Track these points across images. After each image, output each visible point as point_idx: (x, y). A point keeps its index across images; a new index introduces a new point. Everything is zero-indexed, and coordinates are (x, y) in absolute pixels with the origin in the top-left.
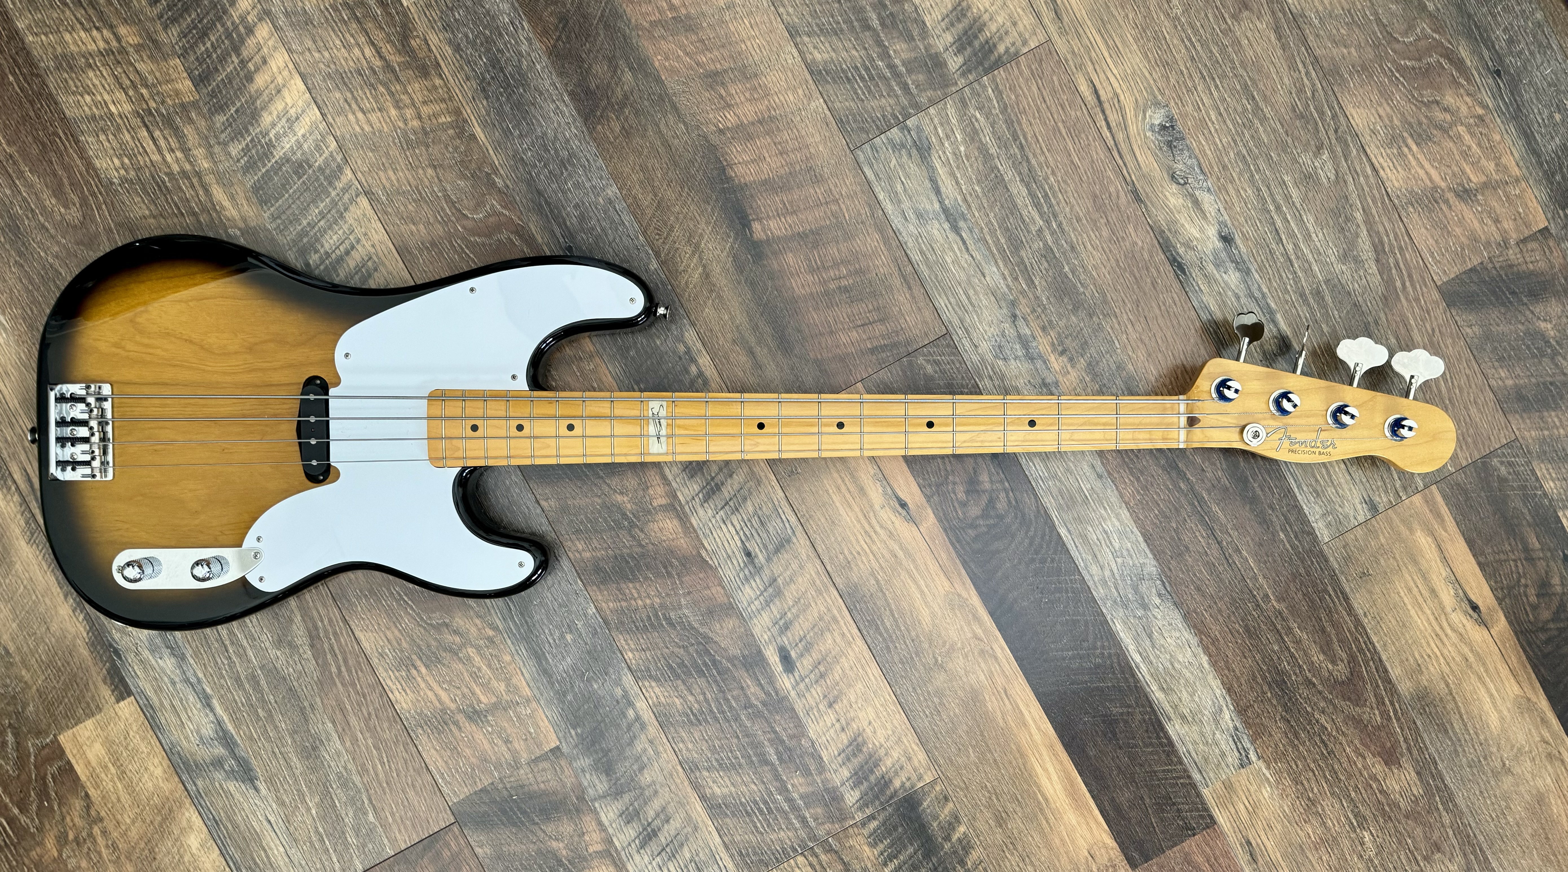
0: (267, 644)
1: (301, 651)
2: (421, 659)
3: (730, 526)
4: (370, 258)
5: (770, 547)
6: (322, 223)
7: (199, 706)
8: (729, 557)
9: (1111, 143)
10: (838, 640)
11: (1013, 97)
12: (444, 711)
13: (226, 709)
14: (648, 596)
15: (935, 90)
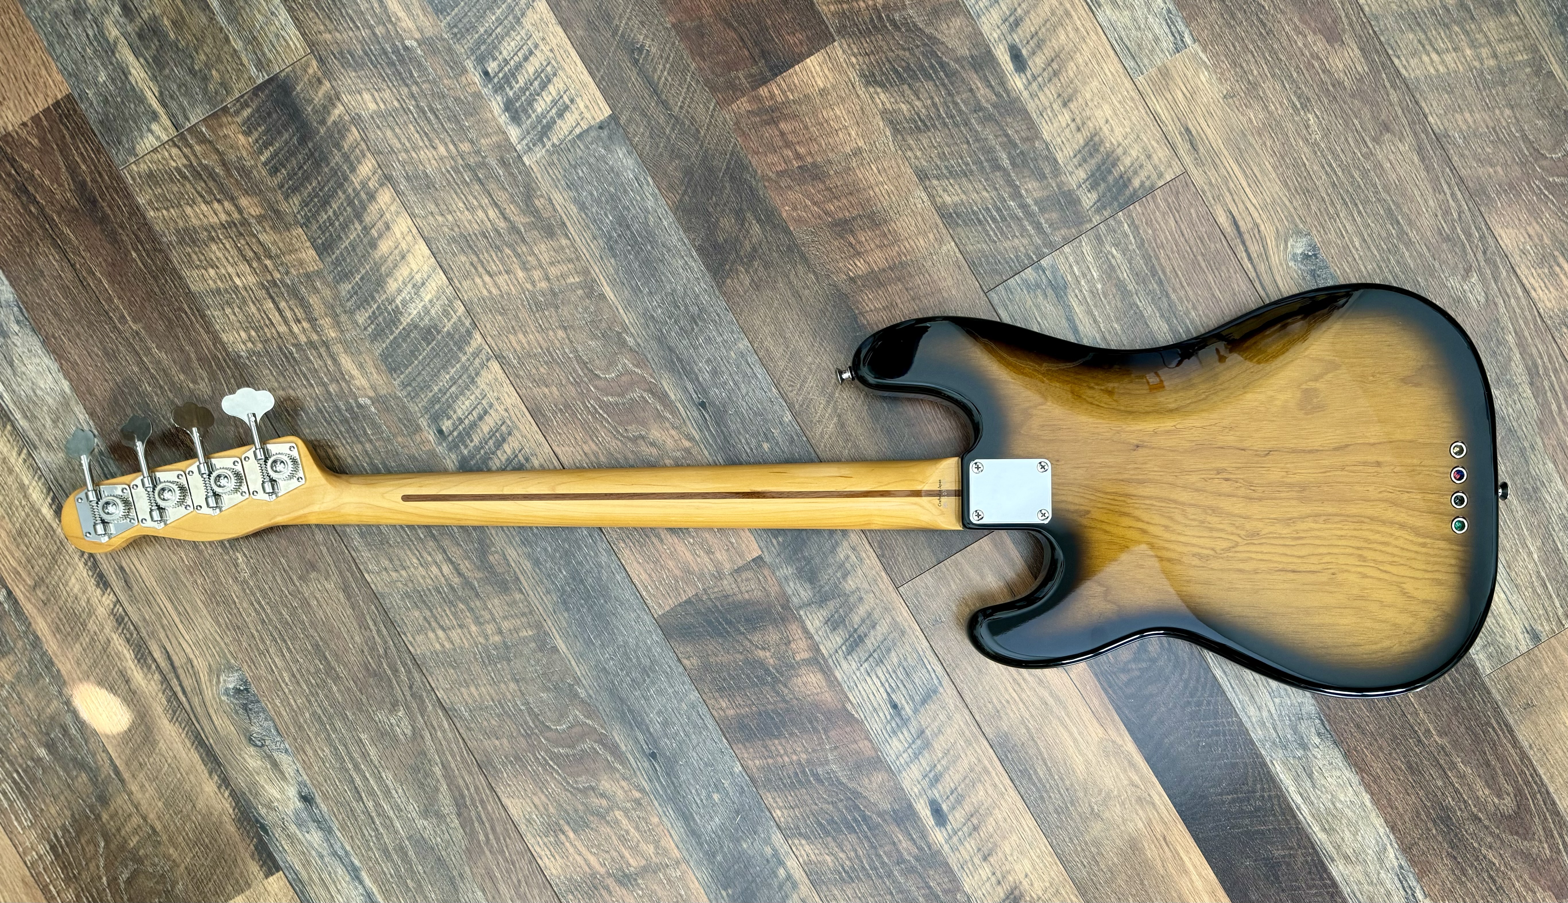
0: (414, 814)
1: (448, 820)
2: (568, 823)
3: (874, 678)
4: (504, 423)
5: (917, 698)
6: (453, 389)
7: (348, 878)
8: (875, 709)
9: (1252, 274)
10: (990, 790)
11: (1150, 232)
12: (594, 875)
13: (375, 881)
14: (795, 752)
15: (1069, 228)
